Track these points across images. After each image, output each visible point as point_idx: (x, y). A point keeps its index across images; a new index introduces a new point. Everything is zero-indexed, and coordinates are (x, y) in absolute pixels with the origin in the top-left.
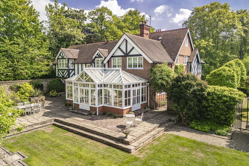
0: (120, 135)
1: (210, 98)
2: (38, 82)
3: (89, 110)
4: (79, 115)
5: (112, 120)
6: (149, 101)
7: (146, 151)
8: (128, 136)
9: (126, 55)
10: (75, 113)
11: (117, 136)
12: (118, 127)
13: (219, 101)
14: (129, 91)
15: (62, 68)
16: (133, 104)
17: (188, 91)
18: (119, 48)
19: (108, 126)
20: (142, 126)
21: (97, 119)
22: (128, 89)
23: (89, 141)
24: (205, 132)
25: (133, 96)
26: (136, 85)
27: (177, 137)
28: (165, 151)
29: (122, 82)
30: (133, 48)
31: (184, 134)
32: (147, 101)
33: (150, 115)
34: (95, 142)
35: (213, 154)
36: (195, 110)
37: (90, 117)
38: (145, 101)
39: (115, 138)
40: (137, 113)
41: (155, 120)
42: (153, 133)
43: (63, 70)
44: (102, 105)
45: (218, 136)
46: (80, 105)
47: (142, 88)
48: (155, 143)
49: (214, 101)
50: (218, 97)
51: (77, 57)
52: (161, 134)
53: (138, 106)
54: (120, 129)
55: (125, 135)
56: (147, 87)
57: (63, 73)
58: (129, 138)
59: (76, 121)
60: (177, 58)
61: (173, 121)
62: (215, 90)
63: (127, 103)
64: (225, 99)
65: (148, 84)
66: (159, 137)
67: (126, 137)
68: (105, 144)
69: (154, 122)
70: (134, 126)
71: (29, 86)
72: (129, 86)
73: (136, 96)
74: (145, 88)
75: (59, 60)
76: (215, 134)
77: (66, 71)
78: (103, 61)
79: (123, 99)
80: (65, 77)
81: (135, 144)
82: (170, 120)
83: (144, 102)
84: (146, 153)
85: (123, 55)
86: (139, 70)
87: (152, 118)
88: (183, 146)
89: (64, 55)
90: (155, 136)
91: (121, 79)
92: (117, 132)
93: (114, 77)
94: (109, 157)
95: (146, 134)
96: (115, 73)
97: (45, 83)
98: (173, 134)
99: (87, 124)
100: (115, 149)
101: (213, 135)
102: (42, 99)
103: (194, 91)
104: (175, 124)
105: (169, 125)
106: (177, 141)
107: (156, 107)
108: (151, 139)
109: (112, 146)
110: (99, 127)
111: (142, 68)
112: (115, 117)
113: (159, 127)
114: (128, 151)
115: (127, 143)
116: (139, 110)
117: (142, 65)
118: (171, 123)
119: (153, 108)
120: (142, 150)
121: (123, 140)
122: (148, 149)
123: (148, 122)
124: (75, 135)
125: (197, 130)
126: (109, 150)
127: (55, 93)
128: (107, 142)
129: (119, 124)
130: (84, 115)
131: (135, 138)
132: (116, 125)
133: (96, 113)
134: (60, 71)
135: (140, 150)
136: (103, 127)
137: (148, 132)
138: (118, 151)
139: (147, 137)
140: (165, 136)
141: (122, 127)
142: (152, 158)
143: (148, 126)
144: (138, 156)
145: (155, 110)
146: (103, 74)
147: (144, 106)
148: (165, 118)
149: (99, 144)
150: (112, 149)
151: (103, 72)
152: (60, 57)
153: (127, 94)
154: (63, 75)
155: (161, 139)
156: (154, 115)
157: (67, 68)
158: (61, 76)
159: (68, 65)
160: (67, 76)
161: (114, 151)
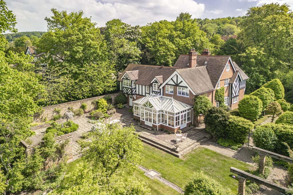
0: (173, 147)
1: (230, 125)
2: (109, 97)
3: (152, 126)
4: (146, 130)
5: (168, 135)
6: (193, 120)
7: (187, 157)
8: (178, 148)
9: (177, 85)
10: (143, 127)
11: (172, 148)
12: (172, 141)
13: (236, 128)
14: (179, 117)
15: (126, 86)
16: (181, 124)
17: (216, 121)
18: (172, 79)
19: (166, 141)
20: (186, 142)
21: (158, 134)
22: (178, 115)
23: (157, 149)
24: (225, 147)
25: (181, 119)
26: (184, 111)
27: (206, 150)
28: (197, 158)
29: (174, 111)
30: (182, 81)
31: (212, 148)
32: (192, 121)
33: (192, 132)
34: (160, 150)
35: (222, 160)
36: (221, 132)
37: (154, 132)
38: (190, 120)
39: (171, 149)
40: (184, 131)
41: (195, 137)
42: (192, 146)
43: (127, 88)
44: (160, 124)
45: (232, 150)
46: (145, 122)
47: (188, 113)
48: (193, 153)
49: (233, 128)
50: (236, 125)
51: (137, 79)
52: (197, 147)
53: (184, 125)
54: (173, 143)
55: (176, 148)
56: (192, 111)
57: (127, 90)
58: (178, 150)
59: (145, 134)
60: (218, 83)
61: (207, 138)
62: (234, 120)
63: (177, 124)
64: (239, 127)
65: (192, 109)
66: (195, 149)
67: (176, 149)
68: (165, 151)
69: (194, 138)
70: (181, 141)
71: (105, 101)
72: (179, 113)
73: (183, 119)
74: (190, 112)
75: (123, 80)
76: (231, 148)
77: (130, 89)
78: (160, 86)
79: (175, 122)
80: (129, 93)
81: (181, 153)
82: (205, 137)
83: (189, 122)
84: (187, 158)
85: (175, 84)
86: (186, 97)
87: (193, 135)
88: (207, 155)
89: (128, 77)
90: (193, 148)
91: (173, 109)
92: (171, 145)
93: (168, 105)
94: (168, 159)
95: (188, 147)
96: (169, 101)
97: (113, 97)
98: (205, 147)
99: (153, 138)
100: (171, 155)
101: (229, 149)
102: (114, 112)
103: (220, 121)
104: (208, 140)
105: (203, 141)
106: (206, 152)
107: (198, 125)
108: (191, 150)
109: (169, 153)
110: (160, 141)
111: (188, 97)
112: (169, 134)
113: (197, 142)
114: (178, 156)
115: (177, 152)
116: (185, 127)
117: (188, 95)
118: (205, 139)
119: (196, 126)
120: (185, 157)
121: (175, 150)
122: (189, 156)
123: (190, 139)
124: (147, 144)
125: (220, 145)
126: (168, 155)
127: (121, 105)
128: (166, 151)
129: (172, 139)
130: (149, 130)
131: (181, 149)
132: (171, 140)
133: (157, 129)
134: (124, 88)
135: (184, 156)
136: (163, 141)
137: (189, 146)
138: (173, 156)
139: (188, 149)
140: (199, 148)
141: (174, 142)
142: (189, 161)
143: (190, 141)
144: (182, 159)
145: (197, 128)
146: (161, 101)
147: (189, 125)
148: (202, 135)
149: (162, 151)
150: (170, 155)
151: (160, 99)
152: (125, 78)
153: (177, 119)
154: (127, 91)
155: (197, 150)
156: (195, 133)
157: (130, 87)
158: (125, 92)
159: (131, 85)
160: (130, 93)
161: (170, 156)
